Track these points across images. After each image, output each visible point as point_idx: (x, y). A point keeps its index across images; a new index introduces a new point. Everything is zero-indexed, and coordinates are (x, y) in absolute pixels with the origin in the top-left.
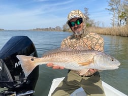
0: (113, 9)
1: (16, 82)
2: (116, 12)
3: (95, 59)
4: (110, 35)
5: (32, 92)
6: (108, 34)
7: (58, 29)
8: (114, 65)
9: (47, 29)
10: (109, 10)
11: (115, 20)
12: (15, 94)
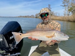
0: (65, 6)
1: (10, 48)
2: (67, 7)
3: (55, 34)
4: (63, 20)
5: (19, 54)
6: (62, 20)
7: (32, 16)
8: (66, 38)
9: (26, 17)
10: (62, 6)
11: (66, 12)
12: (10, 55)
